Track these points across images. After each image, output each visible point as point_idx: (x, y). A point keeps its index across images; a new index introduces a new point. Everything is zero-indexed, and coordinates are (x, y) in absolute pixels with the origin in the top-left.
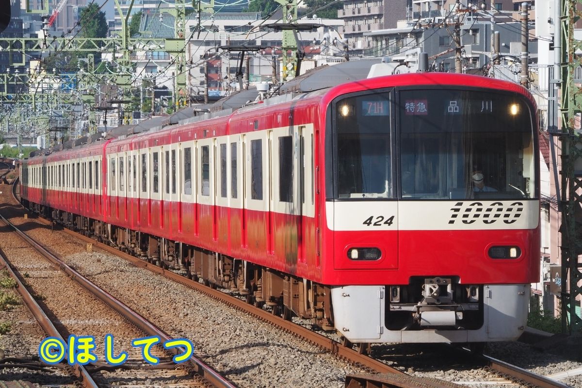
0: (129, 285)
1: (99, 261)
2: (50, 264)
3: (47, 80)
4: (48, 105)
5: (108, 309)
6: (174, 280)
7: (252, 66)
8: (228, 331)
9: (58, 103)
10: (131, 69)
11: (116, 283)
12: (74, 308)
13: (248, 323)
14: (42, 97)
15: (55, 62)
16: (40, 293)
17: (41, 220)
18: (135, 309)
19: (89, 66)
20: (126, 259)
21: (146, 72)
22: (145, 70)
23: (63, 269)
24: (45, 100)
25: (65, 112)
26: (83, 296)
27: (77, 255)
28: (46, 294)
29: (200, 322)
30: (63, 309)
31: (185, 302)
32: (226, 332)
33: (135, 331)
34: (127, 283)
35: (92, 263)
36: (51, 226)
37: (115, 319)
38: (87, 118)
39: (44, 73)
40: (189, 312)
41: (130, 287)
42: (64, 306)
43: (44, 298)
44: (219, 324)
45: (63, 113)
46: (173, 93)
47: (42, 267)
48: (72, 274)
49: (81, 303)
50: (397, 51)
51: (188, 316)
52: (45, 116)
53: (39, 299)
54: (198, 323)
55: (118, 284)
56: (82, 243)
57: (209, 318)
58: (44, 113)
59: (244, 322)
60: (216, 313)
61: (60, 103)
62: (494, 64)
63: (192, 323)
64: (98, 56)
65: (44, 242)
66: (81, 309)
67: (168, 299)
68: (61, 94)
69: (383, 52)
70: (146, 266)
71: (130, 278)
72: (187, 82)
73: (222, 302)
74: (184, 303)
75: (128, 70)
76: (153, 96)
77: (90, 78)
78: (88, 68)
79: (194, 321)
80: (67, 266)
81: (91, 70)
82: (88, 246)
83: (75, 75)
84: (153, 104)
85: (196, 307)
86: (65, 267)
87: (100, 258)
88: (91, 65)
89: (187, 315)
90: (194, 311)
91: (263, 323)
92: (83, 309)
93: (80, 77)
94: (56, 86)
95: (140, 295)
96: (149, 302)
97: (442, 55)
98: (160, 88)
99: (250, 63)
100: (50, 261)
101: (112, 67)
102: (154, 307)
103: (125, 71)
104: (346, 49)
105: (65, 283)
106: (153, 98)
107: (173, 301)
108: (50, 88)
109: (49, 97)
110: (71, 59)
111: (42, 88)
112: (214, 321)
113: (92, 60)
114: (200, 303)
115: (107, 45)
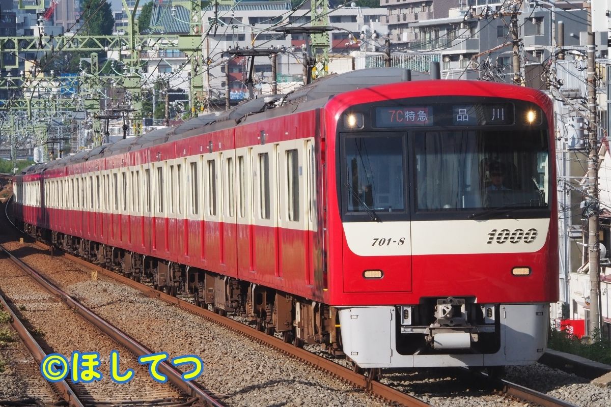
0: (139, 318)
1: (105, 291)
2: (49, 296)
3: (44, 84)
4: (45, 113)
5: (115, 345)
6: (190, 312)
7: (280, 64)
8: (250, 368)
9: (58, 110)
10: (140, 69)
11: (124, 316)
12: (77, 345)
13: (273, 359)
14: (39, 103)
15: (53, 62)
16: (38, 328)
17: (40, 245)
18: (145, 345)
19: (92, 66)
20: (136, 288)
21: (159, 71)
22: (157, 69)
23: (64, 300)
24: (42, 106)
25: (65, 119)
26: (86, 331)
27: (80, 285)
28: (45, 329)
29: (218, 358)
30: (64, 346)
31: (203, 336)
32: (248, 370)
33: (145, 369)
34: (137, 315)
35: (97, 293)
36: (51, 252)
37: (123, 357)
38: (91, 126)
39: (41, 75)
40: (206, 347)
41: (140, 319)
42: (66, 343)
43: (43, 333)
44: (239, 361)
45: (63, 120)
46: (189, 96)
47: (41, 298)
48: (75, 306)
49: (85, 339)
50: (448, 44)
51: (206, 352)
52: (43, 124)
53: (38, 336)
54: (216, 360)
55: (127, 317)
56: (86, 271)
57: (228, 354)
58: (41, 121)
59: (269, 358)
60: (237, 349)
61: (59, 110)
62: (557, 58)
63: (209, 360)
64: (102, 55)
65: (42, 270)
66: (84, 345)
67: (183, 333)
68: (61, 99)
69: (433, 46)
70: (159, 295)
71: (140, 309)
72: (205, 84)
73: (244, 336)
74: (201, 338)
75: (137, 71)
76: (166, 100)
77: (93, 80)
78: (92, 69)
79: (211, 357)
80: (68, 297)
81: (94, 71)
82: (93, 273)
83: (76, 77)
84: (166, 108)
85: (215, 342)
86: (67, 298)
87: (106, 287)
88: (95, 65)
89: (204, 350)
90: (212, 346)
91: (290, 359)
92: (86, 346)
93: (82, 79)
94: (55, 90)
95: (151, 328)
96: (162, 336)
97: (496, 49)
98: (175, 91)
99: (277, 61)
100: (50, 292)
101: (119, 68)
102: (167, 342)
103: (133, 72)
104: (387, 43)
105: (67, 316)
106: (167, 103)
107: (189, 335)
108: (48, 93)
109: (47, 102)
110: (72, 57)
111: (39, 92)
112: (235, 357)
113: (96, 60)
114: (219, 337)
115: (113, 43)
